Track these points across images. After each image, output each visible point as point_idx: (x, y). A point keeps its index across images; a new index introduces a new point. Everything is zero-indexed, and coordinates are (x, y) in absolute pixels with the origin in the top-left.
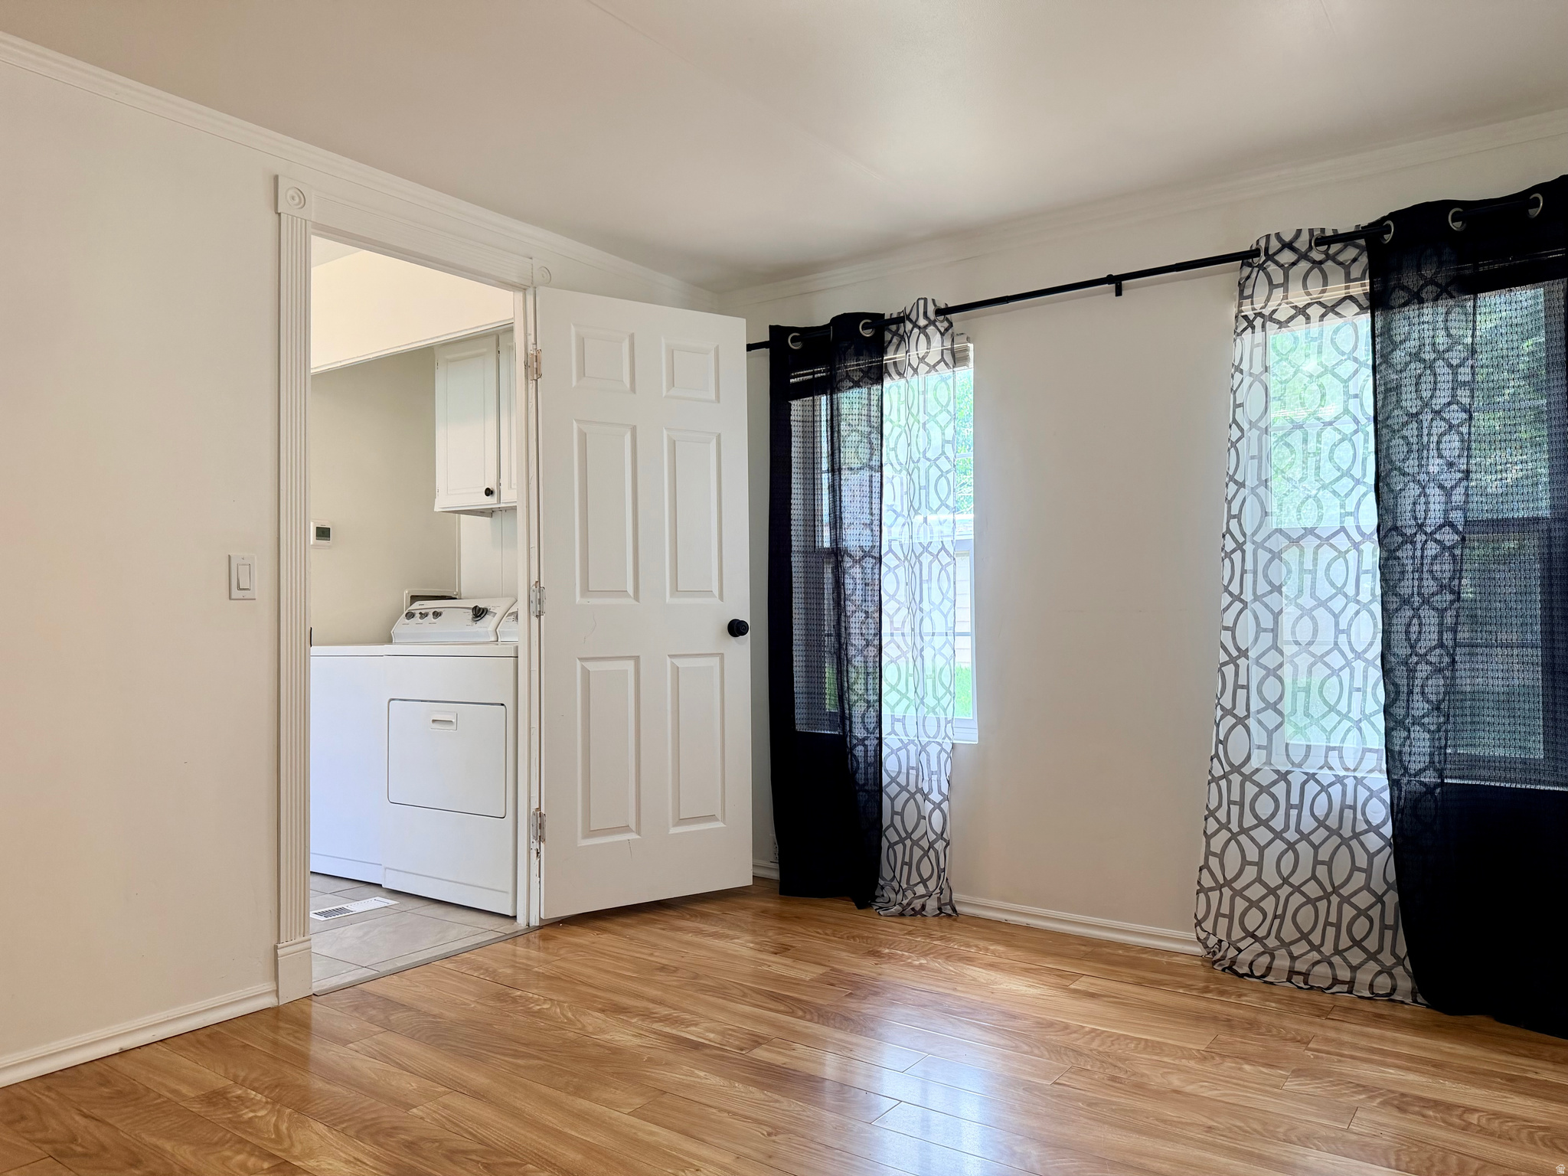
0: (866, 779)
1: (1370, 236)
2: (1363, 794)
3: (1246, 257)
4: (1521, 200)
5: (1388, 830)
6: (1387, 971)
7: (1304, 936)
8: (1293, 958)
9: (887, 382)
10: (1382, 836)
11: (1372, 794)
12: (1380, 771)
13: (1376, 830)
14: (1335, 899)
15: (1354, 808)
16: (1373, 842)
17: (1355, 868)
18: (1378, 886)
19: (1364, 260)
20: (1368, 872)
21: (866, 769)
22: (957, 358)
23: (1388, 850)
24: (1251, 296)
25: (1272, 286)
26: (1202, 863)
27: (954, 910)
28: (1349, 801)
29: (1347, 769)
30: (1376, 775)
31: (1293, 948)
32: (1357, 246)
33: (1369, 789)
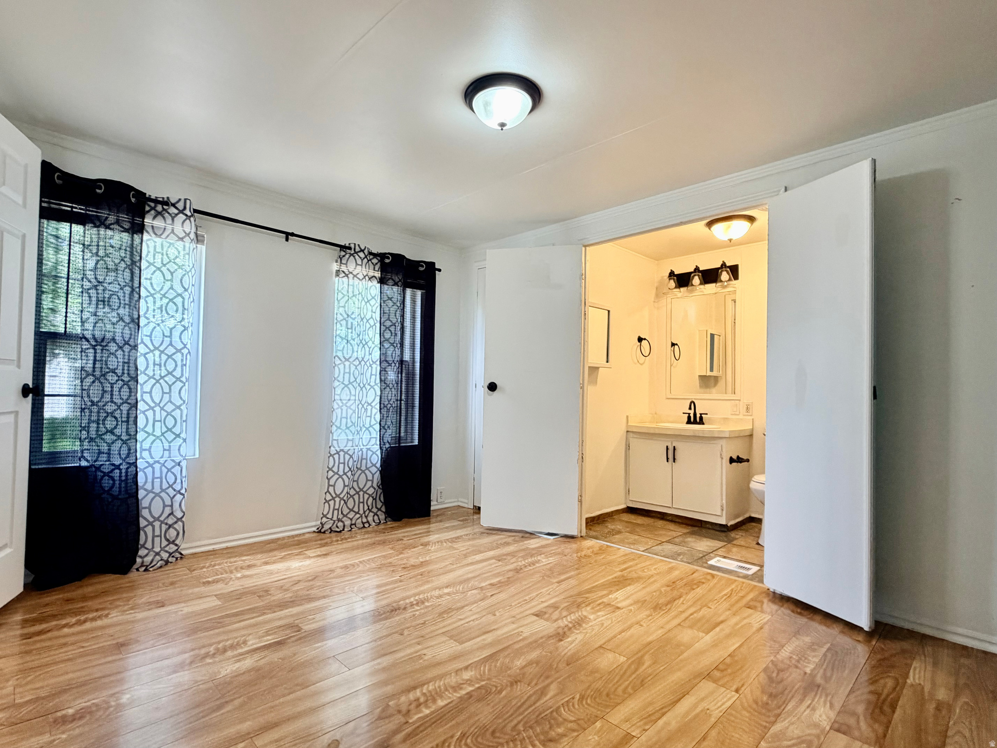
0: (120, 491)
1: (382, 256)
2: (370, 453)
3: (343, 248)
4: (418, 263)
5: (378, 465)
6: (376, 514)
7: (351, 510)
8: (351, 519)
9: (146, 236)
10: (376, 467)
11: (374, 453)
12: (377, 445)
13: (374, 465)
14: (361, 493)
15: (366, 459)
16: (374, 470)
17: (367, 480)
18: (375, 485)
19: (379, 264)
20: (372, 481)
21: (120, 484)
22: (198, 239)
23: (379, 472)
24: (346, 264)
25: (357, 264)
26: (326, 491)
27: (181, 554)
28: (364, 457)
29: (363, 445)
30: (375, 446)
31: (348, 516)
32: (377, 259)
33: (372, 451)
